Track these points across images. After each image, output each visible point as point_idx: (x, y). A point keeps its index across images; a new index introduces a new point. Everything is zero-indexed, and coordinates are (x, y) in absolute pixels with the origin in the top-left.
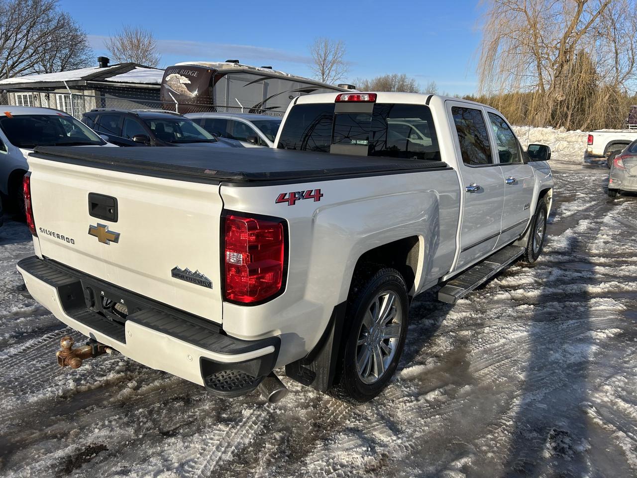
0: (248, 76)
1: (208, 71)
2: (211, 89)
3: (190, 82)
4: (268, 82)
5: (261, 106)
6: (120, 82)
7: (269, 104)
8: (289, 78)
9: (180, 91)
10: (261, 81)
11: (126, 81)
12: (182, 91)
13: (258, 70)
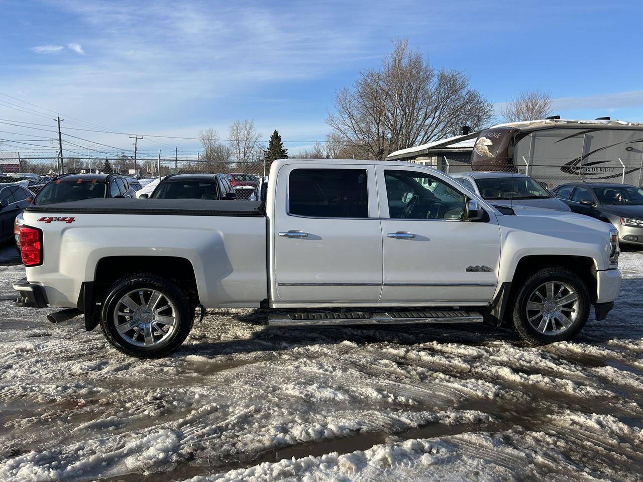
0: (563, 131)
1: (510, 131)
2: (510, 148)
3: (492, 144)
4: (593, 135)
5: (578, 162)
6: (459, 148)
7: (590, 159)
8: (630, 127)
9: (482, 153)
10: (582, 135)
11: (463, 146)
12: (484, 153)
13: (581, 123)
